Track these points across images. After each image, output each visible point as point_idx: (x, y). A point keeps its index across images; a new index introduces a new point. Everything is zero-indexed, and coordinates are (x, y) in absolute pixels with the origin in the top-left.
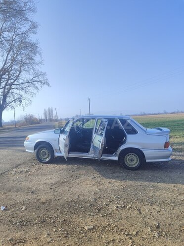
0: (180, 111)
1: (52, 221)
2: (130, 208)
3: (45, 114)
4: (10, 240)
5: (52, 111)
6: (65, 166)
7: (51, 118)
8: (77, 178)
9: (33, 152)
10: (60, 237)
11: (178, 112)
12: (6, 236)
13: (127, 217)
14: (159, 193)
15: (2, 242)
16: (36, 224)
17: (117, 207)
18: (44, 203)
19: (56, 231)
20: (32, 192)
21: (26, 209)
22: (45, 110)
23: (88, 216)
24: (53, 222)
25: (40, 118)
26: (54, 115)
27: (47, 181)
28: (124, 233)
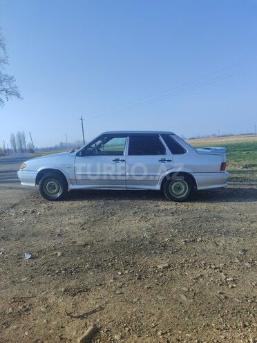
0: (201, 136)
1: (110, 264)
2: (202, 241)
3: (13, 141)
4: (65, 291)
5: (24, 138)
6: (85, 203)
7: (23, 147)
8: (113, 214)
9: (34, 185)
10: (131, 280)
11: (198, 138)
12: (56, 287)
13: (204, 250)
14: (225, 223)
15: (55, 294)
16: (89, 269)
17: (185, 241)
18: (84, 246)
19: (122, 274)
20: (59, 235)
21: (63, 255)
22: (12, 136)
23: (154, 255)
24: (112, 265)
25: (6, 148)
26: (27, 144)
27: (72, 221)
28: (210, 267)
